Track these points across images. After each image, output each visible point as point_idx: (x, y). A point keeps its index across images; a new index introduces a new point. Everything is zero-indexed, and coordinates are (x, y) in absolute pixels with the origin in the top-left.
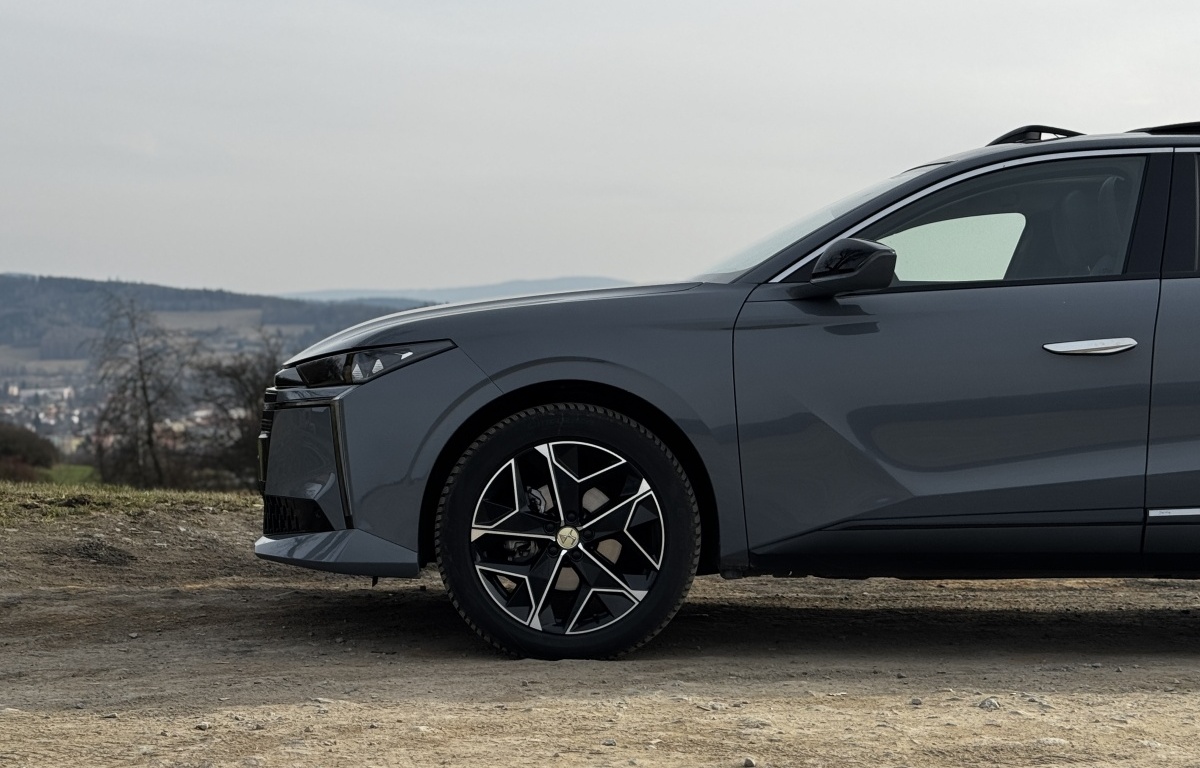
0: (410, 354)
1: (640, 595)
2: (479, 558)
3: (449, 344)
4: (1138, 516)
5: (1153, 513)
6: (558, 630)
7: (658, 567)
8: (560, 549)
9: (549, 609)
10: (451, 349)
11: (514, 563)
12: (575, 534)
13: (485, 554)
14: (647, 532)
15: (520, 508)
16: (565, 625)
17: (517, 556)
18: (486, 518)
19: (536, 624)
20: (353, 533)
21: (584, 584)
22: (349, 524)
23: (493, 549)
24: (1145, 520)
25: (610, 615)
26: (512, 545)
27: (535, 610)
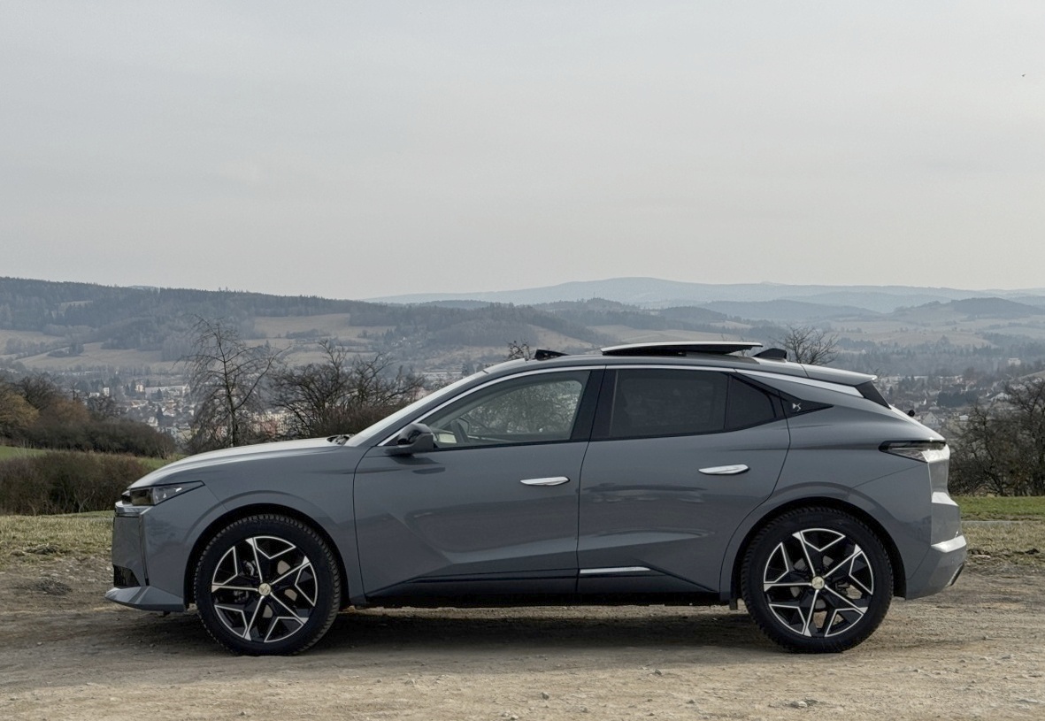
0: (180, 489)
1: (304, 620)
2: (217, 600)
3: (201, 484)
4: (575, 573)
5: (582, 572)
6: (260, 640)
7: (314, 604)
8: (260, 596)
9: (256, 628)
10: (201, 486)
11: (238, 603)
12: (269, 588)
13: (221, 599)
14: (308, 586)
15: (239, 573)
16: (264, 637)
17: (240, 599)
18: (220, 579)
19: (248, 637)
20: (149, 587)
21: (275, 615)
22: (148, 584)
23: (225, 596)
24: (578, 576)
25: (288, 632)
26: (236, 594)
27: (247, 629)
